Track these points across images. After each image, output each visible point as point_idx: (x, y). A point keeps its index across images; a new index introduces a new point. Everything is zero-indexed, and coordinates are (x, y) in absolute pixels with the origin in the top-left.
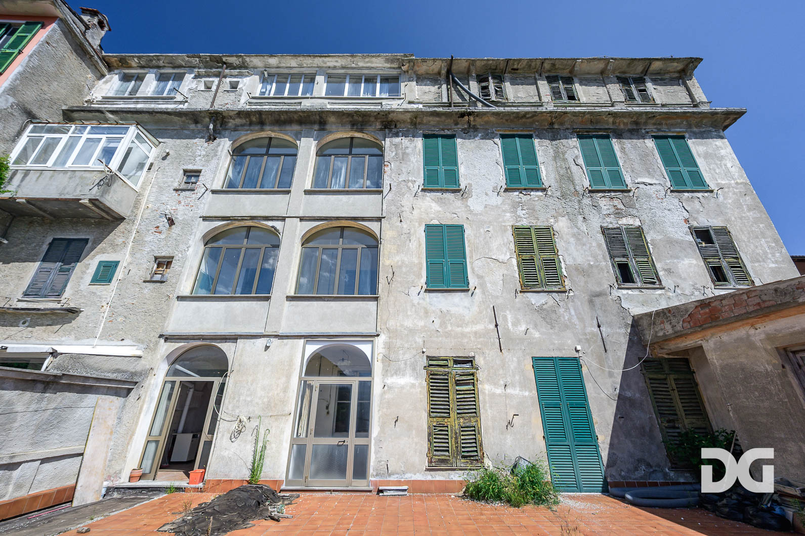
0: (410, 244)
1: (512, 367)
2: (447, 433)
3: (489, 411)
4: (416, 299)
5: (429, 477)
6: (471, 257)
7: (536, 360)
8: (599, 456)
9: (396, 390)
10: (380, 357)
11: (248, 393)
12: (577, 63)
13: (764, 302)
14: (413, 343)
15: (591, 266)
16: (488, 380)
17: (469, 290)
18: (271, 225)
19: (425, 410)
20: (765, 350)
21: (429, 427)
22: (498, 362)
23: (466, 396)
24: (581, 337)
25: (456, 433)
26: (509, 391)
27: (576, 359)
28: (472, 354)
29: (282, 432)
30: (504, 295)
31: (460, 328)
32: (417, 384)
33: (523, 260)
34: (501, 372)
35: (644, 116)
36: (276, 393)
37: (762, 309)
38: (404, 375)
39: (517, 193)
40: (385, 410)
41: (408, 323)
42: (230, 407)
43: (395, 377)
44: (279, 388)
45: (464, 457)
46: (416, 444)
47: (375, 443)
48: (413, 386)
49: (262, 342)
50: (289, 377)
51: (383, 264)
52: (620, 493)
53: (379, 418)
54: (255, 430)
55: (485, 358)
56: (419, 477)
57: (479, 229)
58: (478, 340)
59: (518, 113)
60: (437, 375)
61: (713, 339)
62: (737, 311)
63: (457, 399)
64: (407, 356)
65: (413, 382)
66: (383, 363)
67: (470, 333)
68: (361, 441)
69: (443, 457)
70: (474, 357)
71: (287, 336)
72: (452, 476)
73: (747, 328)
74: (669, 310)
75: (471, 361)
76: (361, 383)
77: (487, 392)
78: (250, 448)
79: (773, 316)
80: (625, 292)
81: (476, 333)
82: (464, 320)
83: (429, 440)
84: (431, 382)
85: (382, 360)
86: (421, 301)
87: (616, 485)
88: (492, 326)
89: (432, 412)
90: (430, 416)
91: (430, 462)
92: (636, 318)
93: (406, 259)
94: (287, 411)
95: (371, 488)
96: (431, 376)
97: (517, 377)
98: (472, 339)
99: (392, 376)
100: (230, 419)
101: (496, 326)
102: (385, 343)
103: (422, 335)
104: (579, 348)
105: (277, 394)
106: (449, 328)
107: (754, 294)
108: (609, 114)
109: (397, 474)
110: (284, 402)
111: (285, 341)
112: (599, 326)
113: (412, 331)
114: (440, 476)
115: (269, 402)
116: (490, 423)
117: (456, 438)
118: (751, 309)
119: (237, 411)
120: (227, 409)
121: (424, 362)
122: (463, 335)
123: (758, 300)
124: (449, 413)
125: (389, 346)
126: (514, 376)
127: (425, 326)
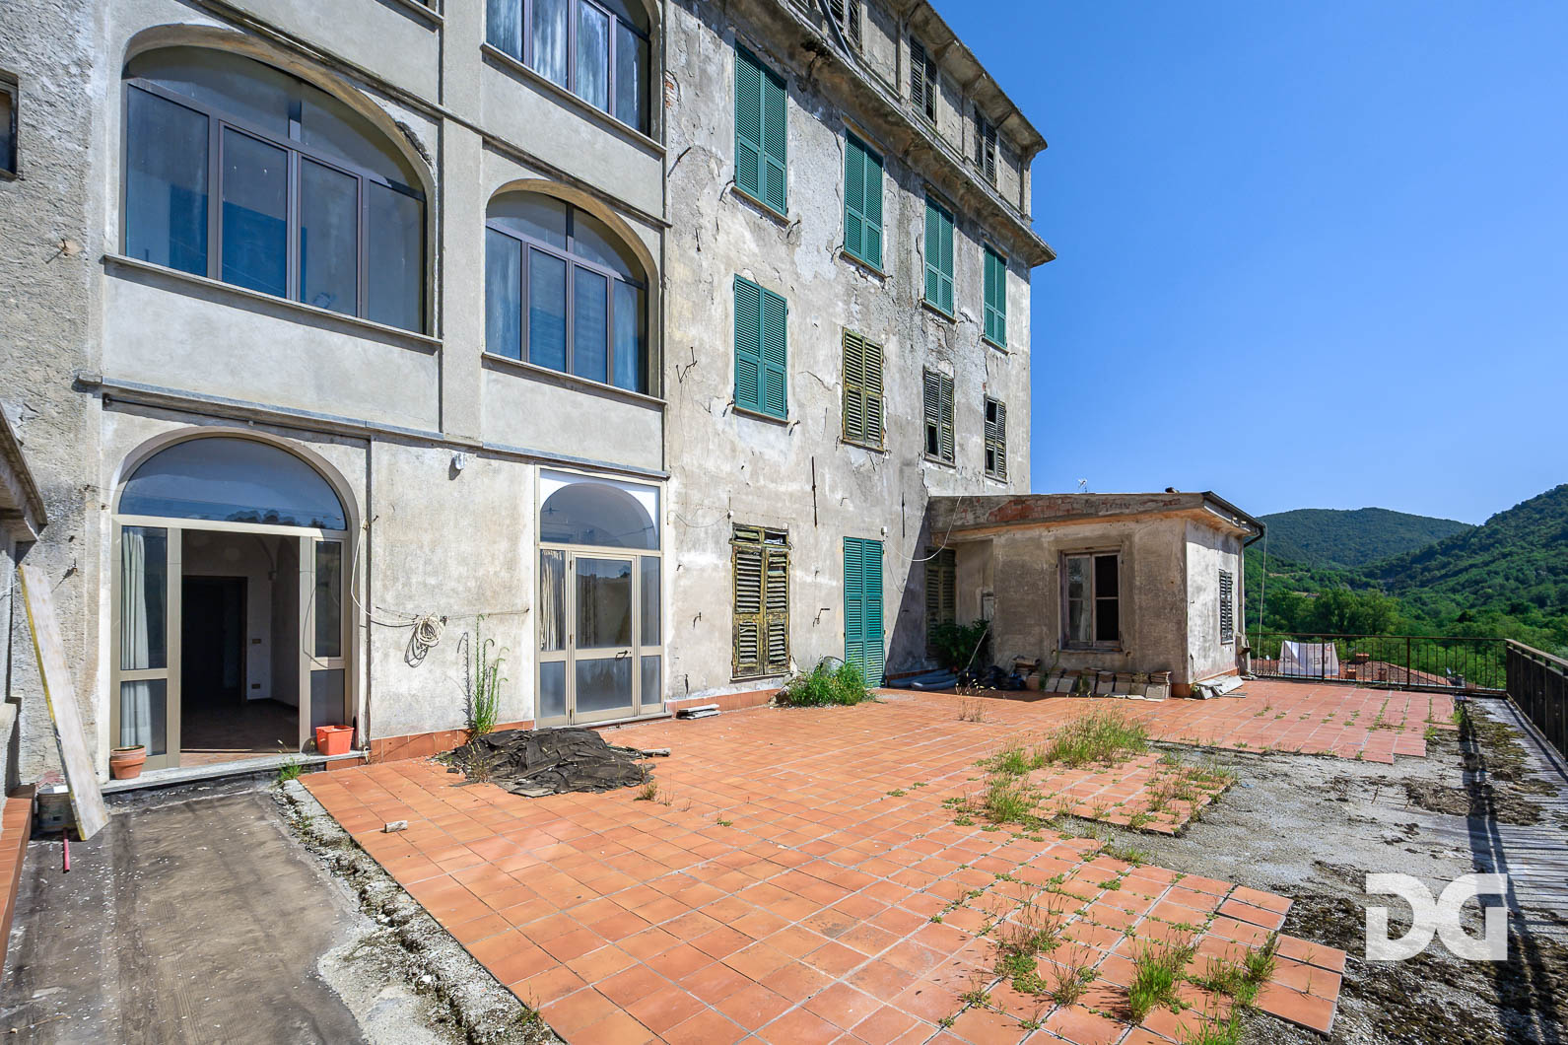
0: (713, 307)
1: (824, 548)
2: (754, 634)
3: (798, 605)
4: (720, 423)
5: (733, 690)
6: (793, 366)
7: (848, 540)
8: (883, 651)
9: (695, 573)
10: (672, 518)
11: (429, 568)
12: (953, 46)
13: (1073, 509)
14: (716, 500)
15: (908, 422)
16: (800, 565)
17: (787, 423)
18: (398, 119)
19: (730, 604)
20: (1049, 551)
21: (734, 627)
22: (812, 540)
23: (776, 585)
24: (888, 516)
25: (764, 633)
26: (820, 579)
27: (879, 544)
28: (785, 527)
29: (517, 643)
30: (825, 442)
31: (774, 485)
32: (720, 566)
33: (850, 392)
34: (814, 554)
35: (990, 209)
36: (492, 570)
37: (1068, 515)
38: (704, 550)
39: (853, 268)
40: (680, 603)
41: (710, 465)
42: (390, 597)
43: (693, 552)
44: (497, 562)
45: (772, 662)
46: (720, 650)
47: (669, 652)
48: (716, 567)
49: (439, 458)
50: (514, 540)
51: (670, 337)
52: (906, 683)
53: (674, 616)
54: (464, 643)
55: (799, 533)
56: (724, 691)
57: (805, 318)
58: (794, 506)
59: (883, 104)
60: (748, 553)
61: (1006, 536)
62: (1048, 513)
63: (768, 588)
64: (708, 521)
65: (716, 562)
66: (676, 528)
67: (785, 494)
68: (649, 651)
69: (749, 665)
70: (786, 531)
71: (497, 452)
72: (758, 686)
73: (1042, 529)
74: (978, 498)
75: (784, 537)
76: (644, 558)
77: (798, 580)
78: (457, 674)
79: (1069, 523)
80: (929, 464)
81: (791, 495)
82: (779, 471)
83: (734, 644)
84: (739, 564)
85: (675, 523)
86: (727, 429)
87: (892, 677)
88: (809, 488)
89: (739, 606)
90: (735, 611)
91: (735, 672)
92: (932, 500)
93: (706, 338)
94: (520, 605)
95: (668, 713)
96: (738, 555)
97: (828, 562)
98: (787, 504)
99: (689, 550)
100: (396, 622)
101: (814, 487)
102: (678, 494)
103: (728, 489)
104: (885, 530)
105: (495, 572)
106: (762, 482)
107: (1068, 500)
108: (966, 183)
109: (699, 691)
110: (510, 588)
111: (495, 463)
112: (903, 505)
113: (715, 480)
114: (746, 688)
115: (480, 587)
116: (798, 620)
117: (764, 640)
118: (1061, 514)
119: (410, 606)
120: (384, 601)
121: (729, 532)
122: (778, 496)
123: (1069, 507)
124: (758, 608)
125: (684, 501)
126: (825, 561)
127: (731, 474)
